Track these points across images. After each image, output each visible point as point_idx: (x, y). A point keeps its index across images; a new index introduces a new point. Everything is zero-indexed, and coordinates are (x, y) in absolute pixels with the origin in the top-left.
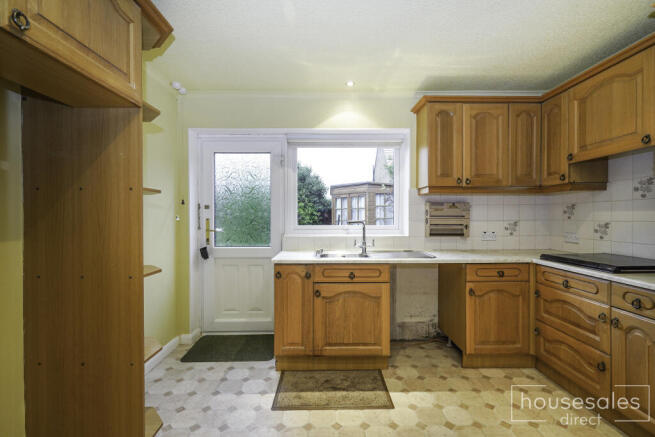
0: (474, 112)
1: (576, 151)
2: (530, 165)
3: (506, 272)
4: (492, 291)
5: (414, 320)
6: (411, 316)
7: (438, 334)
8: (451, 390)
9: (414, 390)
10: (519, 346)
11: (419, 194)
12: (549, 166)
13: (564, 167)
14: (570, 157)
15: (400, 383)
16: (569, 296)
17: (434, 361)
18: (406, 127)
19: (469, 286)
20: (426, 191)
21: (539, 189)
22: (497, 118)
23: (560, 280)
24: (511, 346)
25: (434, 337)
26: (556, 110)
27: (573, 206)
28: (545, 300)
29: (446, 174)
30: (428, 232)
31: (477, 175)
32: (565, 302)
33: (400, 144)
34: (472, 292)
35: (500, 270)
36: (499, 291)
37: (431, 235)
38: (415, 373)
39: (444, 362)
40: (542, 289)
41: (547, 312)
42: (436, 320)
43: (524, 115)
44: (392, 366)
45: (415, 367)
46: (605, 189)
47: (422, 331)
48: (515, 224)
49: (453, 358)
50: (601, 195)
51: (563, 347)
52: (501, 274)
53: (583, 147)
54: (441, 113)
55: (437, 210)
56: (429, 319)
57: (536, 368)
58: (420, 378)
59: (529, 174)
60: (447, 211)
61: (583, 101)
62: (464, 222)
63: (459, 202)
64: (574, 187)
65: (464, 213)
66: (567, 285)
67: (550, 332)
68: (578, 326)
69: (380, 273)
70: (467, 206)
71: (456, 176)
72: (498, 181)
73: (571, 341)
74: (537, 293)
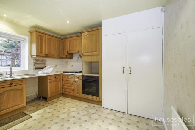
0: (48, 38)
1: (68, 51)
2: (60, 53)
3: (57, 76)
4: (54, 81)
5: (30, 95)
6: (29, 94)
7: (38, 97)
8: (46, 107)
9: (37, 111)
10: (59, 92)
11: (31, 57)
12: (64, 53)
13: (66, 54)
14: (68, 52)
15: (31, 112)
16: (69, 79)
17: (39, 103)
18: (27, 36)
19: (49, 81)
20: (35, 56)
21: (62, 58)
22: (53, 40)
23: (67, 76)
24: (58, 93)
25: (37, 98)
26: (65, 42)
27: (67, 62)
28: (64, 81)
29: (41, 52)
30: (35, 68)
31: (49, 54)
32: (68, 80)
33: (23, 41)
34: (49, 82)
35: (55, 76)
36: (55, 81)
37: (36, 69)
38: (35, 108)
39: (42, 103)
40: (63, 79)
41: (65, 83)
42: (37, 93)
43: (59, 41)
44: (26, 109)
45: (34, 107)
46: (72, 59)
47: (33, 98)
48: (56, 66)
49: (44, 101)
50: (72, 60)
51: (68, 89)
52: (56, 77)
53: (70, 51)
54: (40, 36)
55: (37, 62)
56: (35, 93)
57: (62, 96)
58: (37, 108)
59: (60, 54)
60: (40, 62)
61: (70, 42)
62: (45, 65)
63: (43, 60)
64: (68, 58)
65: (45, 63)
66: (68, 77)
67: (65, 87)
68: (70, 84)
69: (23, 81)
70: (46, 61)
71: (44, 53)
72: (54, 55)
73: (69, 87)
74: (63, 80)
